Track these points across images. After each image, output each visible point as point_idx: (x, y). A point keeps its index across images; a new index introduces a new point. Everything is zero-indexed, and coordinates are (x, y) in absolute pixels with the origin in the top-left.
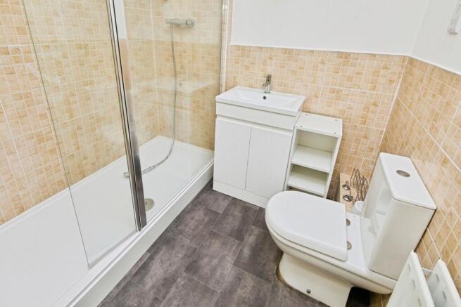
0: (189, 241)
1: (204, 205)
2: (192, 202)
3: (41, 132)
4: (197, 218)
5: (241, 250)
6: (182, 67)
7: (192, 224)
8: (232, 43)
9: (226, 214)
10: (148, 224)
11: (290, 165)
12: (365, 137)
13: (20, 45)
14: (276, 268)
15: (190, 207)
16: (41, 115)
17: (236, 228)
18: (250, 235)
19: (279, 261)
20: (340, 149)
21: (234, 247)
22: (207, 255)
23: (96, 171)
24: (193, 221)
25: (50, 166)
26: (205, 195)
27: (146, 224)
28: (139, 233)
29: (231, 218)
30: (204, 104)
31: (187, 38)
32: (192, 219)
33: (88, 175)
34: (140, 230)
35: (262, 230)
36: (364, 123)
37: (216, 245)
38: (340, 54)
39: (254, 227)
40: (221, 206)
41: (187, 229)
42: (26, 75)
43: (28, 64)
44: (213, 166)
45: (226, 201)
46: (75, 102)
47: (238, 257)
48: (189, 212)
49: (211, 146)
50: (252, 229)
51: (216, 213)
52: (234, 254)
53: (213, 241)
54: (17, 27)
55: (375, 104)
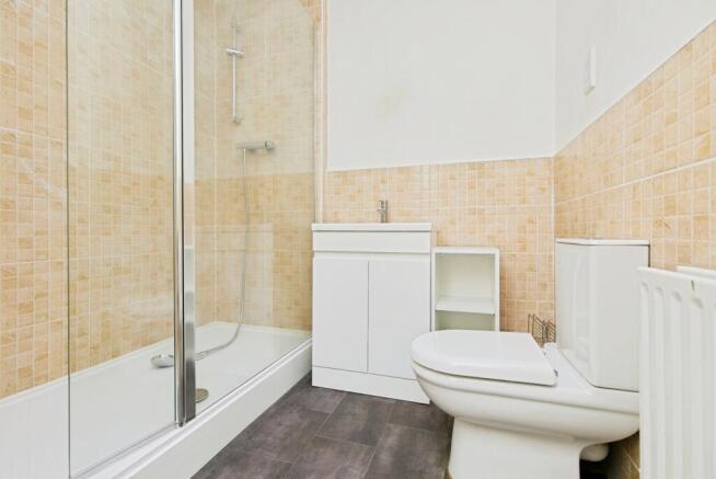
0: (275, 456)
1: (298, 405)
2: (278, 404)
3: (14, 269)
4: (288, 423)
5: (375, 457)
6: (257, 207)
7: (279, 431)
8: (330, 168)
9: (339, 414)
10: (198, 417)
11: (434, 312)
12: (531, 269)
13: (17, 131)
14: (443, 474)
15: (272, 411)
16: (21, 241)
17: (361, 428)
18: (387, 436)
19: (447, 465)
20: (501, 293)
21: (362, 455)
22: (312, 471)
23: (97, 363)
24: (280, 429)
25: (14, 335)
26: (299, 394)
27: (194, 417)
28: (180, 429)
29: (349, 418)
30: (291, 257)
31: (266, 168)
32: (280, 425)
33: (81, 368)
34: (181, 425)
35: (406, 427)
36: (524, 249)
37: (327, 456)
38: (472, 166)
39: (392, 425)
40: (331, 405)
41: (270, 439)
42: (15, 174)
43: (23, 160)
44: (311, 348)
45: (337, 397)
46: (83, 233)
47: (371, 467)
48: (271, 417)
49: (307, 325)
50: (389, 429)
51: (324, 415)
52: (364, 463)
53: (321, 450)
54: (20, 108)
55: (531, 222)
